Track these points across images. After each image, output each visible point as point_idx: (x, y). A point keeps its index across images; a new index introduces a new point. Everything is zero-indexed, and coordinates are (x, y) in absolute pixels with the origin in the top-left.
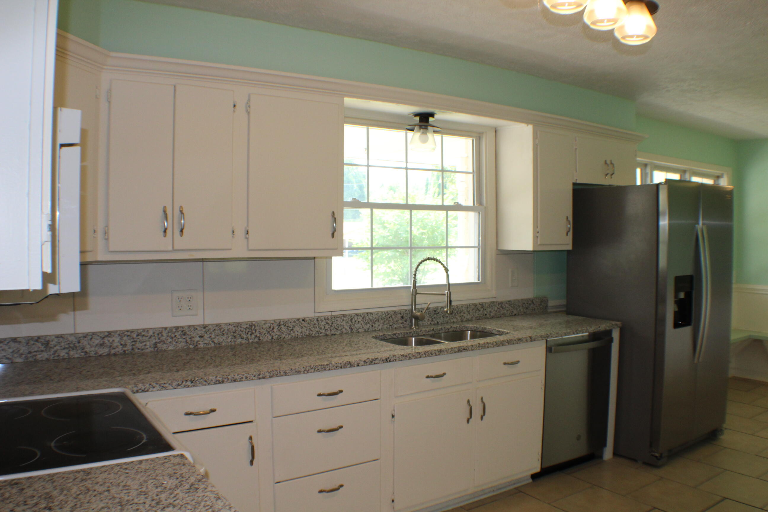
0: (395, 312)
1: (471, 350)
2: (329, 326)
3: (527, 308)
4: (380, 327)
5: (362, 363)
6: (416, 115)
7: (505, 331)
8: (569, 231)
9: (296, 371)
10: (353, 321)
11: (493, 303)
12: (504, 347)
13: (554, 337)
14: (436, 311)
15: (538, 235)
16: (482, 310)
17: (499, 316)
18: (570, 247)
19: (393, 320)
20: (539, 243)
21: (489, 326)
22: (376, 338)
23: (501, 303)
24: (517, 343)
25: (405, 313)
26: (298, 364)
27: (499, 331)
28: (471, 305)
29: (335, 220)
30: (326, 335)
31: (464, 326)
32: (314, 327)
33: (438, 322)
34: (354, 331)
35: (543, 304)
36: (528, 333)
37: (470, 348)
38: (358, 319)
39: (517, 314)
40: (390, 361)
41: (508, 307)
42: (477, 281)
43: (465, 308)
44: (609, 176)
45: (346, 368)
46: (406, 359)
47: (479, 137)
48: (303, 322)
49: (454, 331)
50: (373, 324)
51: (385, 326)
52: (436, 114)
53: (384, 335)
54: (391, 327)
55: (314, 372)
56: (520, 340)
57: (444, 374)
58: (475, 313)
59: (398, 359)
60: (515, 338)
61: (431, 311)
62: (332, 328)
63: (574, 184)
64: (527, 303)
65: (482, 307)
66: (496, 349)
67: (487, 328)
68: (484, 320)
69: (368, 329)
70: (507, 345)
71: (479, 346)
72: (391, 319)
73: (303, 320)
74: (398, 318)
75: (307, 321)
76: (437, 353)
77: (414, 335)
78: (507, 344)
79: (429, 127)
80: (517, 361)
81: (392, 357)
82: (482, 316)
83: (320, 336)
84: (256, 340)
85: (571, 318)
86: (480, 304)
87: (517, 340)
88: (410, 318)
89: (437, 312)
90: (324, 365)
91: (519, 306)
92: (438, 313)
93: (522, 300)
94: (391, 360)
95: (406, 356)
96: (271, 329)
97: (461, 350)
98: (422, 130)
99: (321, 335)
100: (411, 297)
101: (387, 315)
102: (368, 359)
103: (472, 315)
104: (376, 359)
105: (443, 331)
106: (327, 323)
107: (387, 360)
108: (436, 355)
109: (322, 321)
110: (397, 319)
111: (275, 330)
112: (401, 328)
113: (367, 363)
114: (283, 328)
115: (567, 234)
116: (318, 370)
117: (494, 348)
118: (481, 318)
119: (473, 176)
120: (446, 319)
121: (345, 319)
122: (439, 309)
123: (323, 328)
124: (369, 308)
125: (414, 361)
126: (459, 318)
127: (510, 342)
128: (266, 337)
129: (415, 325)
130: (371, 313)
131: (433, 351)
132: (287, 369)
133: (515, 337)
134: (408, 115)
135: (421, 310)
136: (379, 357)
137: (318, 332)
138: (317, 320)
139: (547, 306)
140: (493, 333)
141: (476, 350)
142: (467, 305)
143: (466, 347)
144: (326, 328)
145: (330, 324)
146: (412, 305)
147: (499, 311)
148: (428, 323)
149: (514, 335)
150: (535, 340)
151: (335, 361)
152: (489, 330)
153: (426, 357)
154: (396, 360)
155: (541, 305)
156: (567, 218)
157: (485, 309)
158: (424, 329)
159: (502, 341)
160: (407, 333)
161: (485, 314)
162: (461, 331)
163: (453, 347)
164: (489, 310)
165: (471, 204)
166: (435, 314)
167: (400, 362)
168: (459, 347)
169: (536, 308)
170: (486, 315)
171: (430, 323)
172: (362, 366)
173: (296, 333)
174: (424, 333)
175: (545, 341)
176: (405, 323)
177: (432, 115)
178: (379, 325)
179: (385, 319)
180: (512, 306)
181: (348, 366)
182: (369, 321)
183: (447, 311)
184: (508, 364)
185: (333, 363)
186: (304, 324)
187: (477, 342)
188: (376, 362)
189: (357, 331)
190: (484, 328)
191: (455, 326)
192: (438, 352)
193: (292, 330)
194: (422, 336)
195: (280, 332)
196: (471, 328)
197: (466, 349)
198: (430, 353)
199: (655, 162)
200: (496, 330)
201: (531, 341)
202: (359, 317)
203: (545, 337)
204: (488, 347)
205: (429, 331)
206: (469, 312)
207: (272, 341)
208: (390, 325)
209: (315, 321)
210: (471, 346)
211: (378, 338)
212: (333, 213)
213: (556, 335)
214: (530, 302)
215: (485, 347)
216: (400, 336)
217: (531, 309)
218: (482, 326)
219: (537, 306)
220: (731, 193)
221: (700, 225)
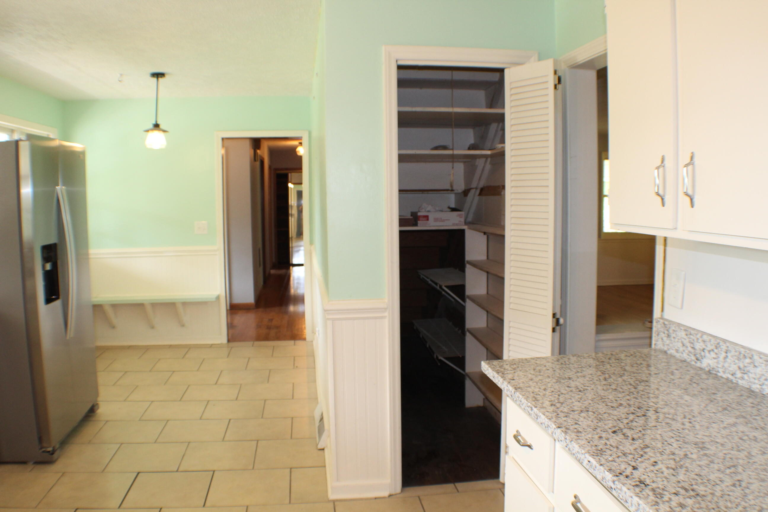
220: (83, 153)
221: (60, 189)
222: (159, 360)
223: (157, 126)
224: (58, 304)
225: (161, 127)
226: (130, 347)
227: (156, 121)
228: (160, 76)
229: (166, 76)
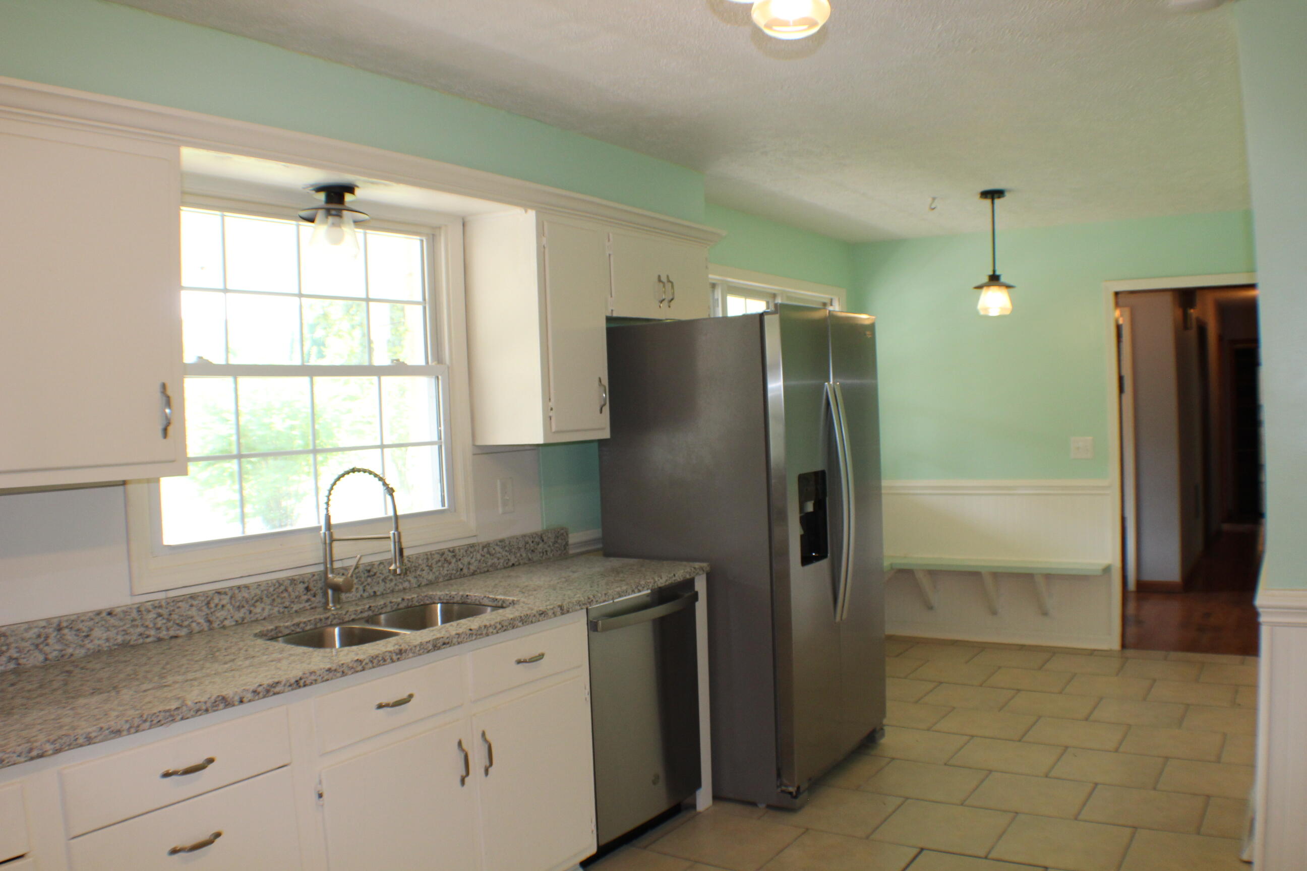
0: (293, 581)
1: (457, 643)
2: (164, 621)
3: (533, 551)
4: (266, 614)
5: (249, 696)
6: (319, 189)
7: (508, 598)
8: (604, 405)
9: (112, 732)
10: (212, 605)
11: (472, 546)
12: (515, 630)
13: (600, 603)
14: (370, 571)
15: (551, 414)
16: (454, 561)
17: (486, 569)
18: (606, 434)
19: (290, 596)
20: (554, 429)
21: (475, 591)
22: (261, 635)
23: (487, 546)
24: (539, 621)
25: (312, 580)
26: (114, 714)
27: (496, 600)
28: (434, 554)
29: (168, 403)
30: (160, 640)
31: (426, 596)
32: (133, 626)
33: (375, 592)
34: (215, 625)
35: (559, 541)
36: (555, 600)
37: (455, 640)
38: (220, 600)
39: (517, 563)
40: (305, 686)
41: (499, 553)
42: (439, 507)
43: (423, 560)
44: (665, 303)
45: (217, 710)
46: (335, 675)
47: (433, 235)
48: (109, 618)
49: (407, 607)
50: (252, 608)
51: (276, 609)
52: (358, 187)
53: (276, 628)
54: (286, 610)
55: (150, 728)
56: (542, 614)
57: (411, 696)
58: (441, 569)
59: (319, 679)
60: (534, 612)
61: (361, 571)
62: (170, 624)
63: (609, 319)
64: (533, 542)
65: (454, 556)
66: (503, 635)
67: (470, 595)
68: (459, 580)
69: (243, 619)
70: (520, 627)
71: (471, 635)
72: (285, 595)
73: (110, 614)
74: (299, 592)
75: (116, 615)
76: (395, 657)
77: (335, 622)
78: (520, 624)
79: (345, 213)
80: (540, 655)
81: (308, 675)
82: (454, 572)
83: (147, 643)
84: (12, 666)
85: (615, 562)
86: (449, 551)
87: (537, 615)
88: (321, 589)
89: (372, 573)
90: (169, 711)
91: (519, 549)
92: (375, 574)
93: (524, 536)
94: (308, 682)
95: (335, 670)
96: (40, 642)
97: (439, 645)
98: (331, 219)
99: (149, 640)
100: (321, 546)
101: (278, 588)
102: (260, 685)
103: (437, 574)
104: (278, 683)
105: (389, 609)
106: (160, 615)
107: (299, 684)
108: (393, 661)
109: (149, 611)
110: (297, 594)
111: (51, 641)
112: (307, 610)
113: (259, 693)
114: (69, 635)
115: (601, 412)
116: (159, 721)
117: (498, 635)
118: (453, 577)
119: (425, 308)
120: (390, 585)
121: (195, 603)
122: (376, 566)
123: (151, 625)
124: (242, 577)
125: (351, 678)
126: (413, 581)
127: (525, 620)
128: (32, 657)
129: (334, 602)
130: (247, 587)
131: (387, 654)
132: (92, 730)
133: (532, 610)
134: (304, 188)
135: (342, 571)
136: (283, 679)
137: (141, 635)
138: (139, 611)
139: (567, 544)
140: (483, 603)
141: (466, 642)
142: (427, 555)
143: (448, 638)
144: (159, 625)
145: (166, 616)
146: (325, 563)
147: (483, 560)
148: (356, 596)
149: (530, 606)
150: (568, 612)
151: (193, 696)
152: (476, 600)
153: (374, 667)
154: (316, 680)
155: (555, 542)
156: (600, 380)
157: (460, 560)
158: (352, 609)
159: (511, 619)
160: (321, 620)
161: (459, 570)
162: (422, 605)
163: (423, 641)
164: (466, 560)
165: (421, 362)
166: (368, 576)
167: (324, 683)
168: (434, 639)
169: (549, 549)
170: (461, 570)
171: (361, 596)
172: (250, 701)
173: (97, 642)
174: (353, 617)
175: (585, 611)
176: (313, 599)
177: (350, 189)
178: (263, 609)
179: (275, 596)
180: (507, 548)
181: (222, 706)
182: (244, 603)
183: (395, 571)
184: (525, 661)
185: (189, 703)
186: (112, 621)
187: (465, 626)
188: (277, 689)
189: (221, 625)
190: (465, 596)
191: (410, 597)
192: (397, 654)
193: (87, 636)
194: (349, 622)
195: (62, 643)
196: (440, 599)
197: (448, 643)
198: (380, 659)
199: (729, 279)
200: (488, 597)
201: (562, 614)
202: (223, 596)
203: (586, 605)
204: (487, 635)
205: (361, 612)
206: (430, 567)
207: (47, 665)
208: (286, 607)
209: (134, 614)
210: (457, 636)
211: (266, 635)
212: (164, 386)
213: (604, 598)
214: (537, 540)
215: (481, 634)
216: (308, 628)
217: (540, 553)
218: (461, 593)
219: (549, 546)
220: (872, 327)
221: (832, 383)
222: (1000, 668)
223: (994, 279)
224: (823, 565)
225: (1003, 279)
226: (954, 643)
227: (994, 271)
228: (996, 196)
229: (1007, 194)
